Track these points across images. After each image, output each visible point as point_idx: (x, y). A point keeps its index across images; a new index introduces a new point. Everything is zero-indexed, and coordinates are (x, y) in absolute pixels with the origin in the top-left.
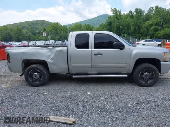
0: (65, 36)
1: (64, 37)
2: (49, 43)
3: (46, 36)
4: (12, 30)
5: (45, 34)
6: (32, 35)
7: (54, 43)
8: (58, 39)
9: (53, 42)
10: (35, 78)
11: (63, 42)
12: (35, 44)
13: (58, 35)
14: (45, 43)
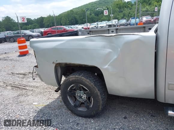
0: (129, 13)
1: (128, 15)
2: (111, 24)
3: (107, 14)
4: (78, 13)
5: (106, 13)
6: (95, 17)
7: (117, 23)
8: (121, 18)
9: (116, 21)
10: (79, 99)
11: (128, 21)
12: (96, 26)
13: (121, 13)
14: (107, 24)
